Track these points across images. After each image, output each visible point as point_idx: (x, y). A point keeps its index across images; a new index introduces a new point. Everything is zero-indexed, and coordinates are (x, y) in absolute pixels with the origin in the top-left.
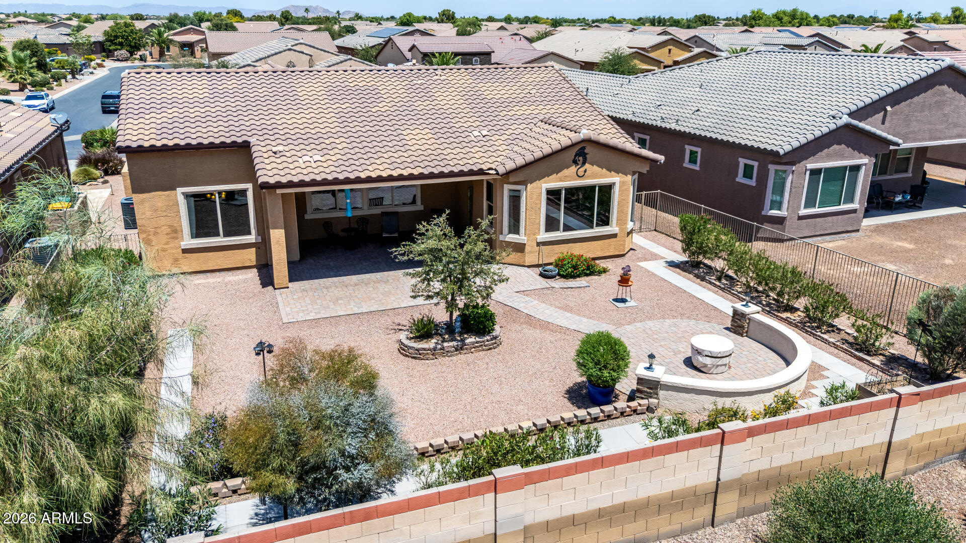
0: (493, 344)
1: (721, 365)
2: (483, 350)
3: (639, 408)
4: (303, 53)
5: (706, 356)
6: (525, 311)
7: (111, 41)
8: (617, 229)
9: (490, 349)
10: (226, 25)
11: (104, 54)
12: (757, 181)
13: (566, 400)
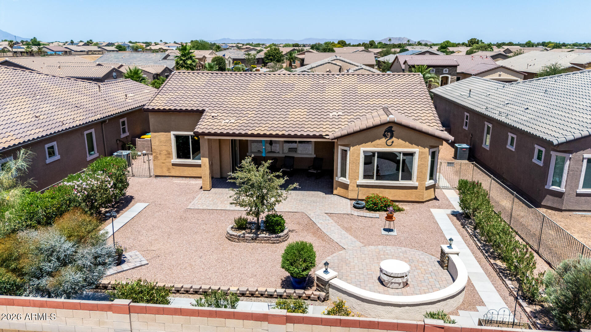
0: (276, 240)
1: (395, 283)
2: (270, 243)
3: (312, 296)
4: (336, 64)
5: (384, 274)
6: (319, 225)
7: (267, 58)
8: (417, 183)
9: (274, 243)
10: (329, 49)
11: (263, 64)
12: (544, 162)
13: (280, 281)
